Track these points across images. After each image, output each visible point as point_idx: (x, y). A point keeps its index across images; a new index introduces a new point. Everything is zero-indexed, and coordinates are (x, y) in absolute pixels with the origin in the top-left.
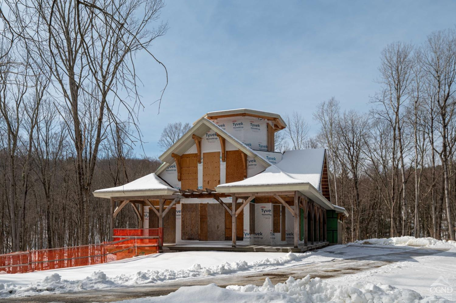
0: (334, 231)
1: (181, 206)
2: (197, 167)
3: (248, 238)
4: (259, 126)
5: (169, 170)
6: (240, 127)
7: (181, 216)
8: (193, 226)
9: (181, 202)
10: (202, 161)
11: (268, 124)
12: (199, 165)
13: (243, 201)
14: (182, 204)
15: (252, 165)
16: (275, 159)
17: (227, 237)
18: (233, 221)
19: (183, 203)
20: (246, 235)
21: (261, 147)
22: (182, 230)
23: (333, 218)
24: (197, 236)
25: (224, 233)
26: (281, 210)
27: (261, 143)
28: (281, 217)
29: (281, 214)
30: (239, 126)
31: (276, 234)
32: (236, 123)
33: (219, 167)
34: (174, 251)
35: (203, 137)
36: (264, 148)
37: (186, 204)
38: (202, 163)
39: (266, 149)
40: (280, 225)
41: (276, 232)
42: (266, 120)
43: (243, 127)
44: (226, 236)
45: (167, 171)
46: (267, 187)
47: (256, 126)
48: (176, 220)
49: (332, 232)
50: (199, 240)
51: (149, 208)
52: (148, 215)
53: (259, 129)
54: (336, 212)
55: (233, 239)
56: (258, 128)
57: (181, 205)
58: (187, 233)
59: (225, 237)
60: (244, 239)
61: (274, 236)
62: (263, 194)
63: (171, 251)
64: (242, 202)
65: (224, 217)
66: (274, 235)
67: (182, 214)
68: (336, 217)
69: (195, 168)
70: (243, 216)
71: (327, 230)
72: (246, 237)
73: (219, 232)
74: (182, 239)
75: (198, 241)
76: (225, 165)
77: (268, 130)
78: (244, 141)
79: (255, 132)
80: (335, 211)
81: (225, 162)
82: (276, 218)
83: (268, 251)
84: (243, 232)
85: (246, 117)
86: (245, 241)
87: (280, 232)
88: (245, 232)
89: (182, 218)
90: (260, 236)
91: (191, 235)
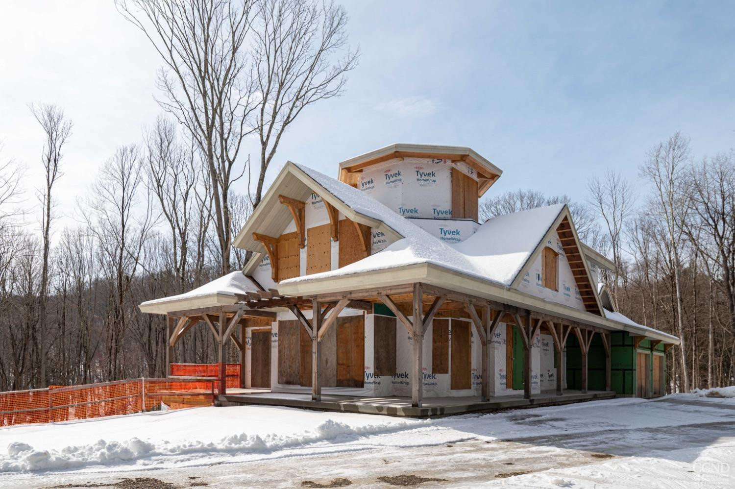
0: (626, 372)
1: (278, 325)
2: (298, 255)
3: (372, 383)
4: (433, 175)
5: (264, 265)
6: (396, 181)
7: (277, 343)
8: (293, 359)
9: (278, 319)
10: (306, 243)
11: (453, 169)
12: (301, 250)
13: (364, 312)
14: (279, 321)
15: (378, 242)
16: (458, 233)
17: (340, 380)
18: (314, 351)
19: (281, 320)
20: (368, 377)
21: (438, 214)
22: (279, 368)
23: (623, 345)
24: (298, 377)
25: (335, 373)
26: (450, 329)
27: (438, 206)
28: (450, 342)
29: (450, 337)
30: (395, 178)
31: (437, 375)
32: (389, 174)
33: (329, 252)
34: (235, 403)
35: (308, 201)
36: (444, 215)
37: (283, 321)
38: (306, 248)
39: (449, 216)
40: (447, 359)
41: (439, 372)
42: (449, 163)
43: (400, 180)
44: (338, 378)
45: (261, 266)
46: (354, 278)
47: (429, 175)
48: (272, 349)
49: (621, 372)
50: (302, 385)
51: (252, 330)
52: (250, 341)
53: (435, 181)
54: (630, 335)
55: (313, 385)
56: (432, 178)
57: (277, 323)
58: (285, 372)
59: (337, 381)
60: (365, 385)
61: (433, 381)
62: (360, 294)
63: (231, 403)
64: (362, 314)
65: (336, 344)
66: (434, 377)
67: (279, 340)
68: (630, 343)
69: (296, 257)
70: (364, 340)
71: (612, 370)
72: (368, 381)
73: (329, 370)
74: (279, 383)
75: (299, 387)
76: (338, 247)
77: (452, 182)
78: (403, 204)
79: (424, 185)
80: (628, 333)
81: (338, 242)
82: (438, 344)
83: (365, 411)
84: (364, 372)
85: (408, 160)
86: (367, 389)
87: (447, 372)
88: (367, 371)
89: (279, 346)
90: (405, 380)
91: (290, 376)
